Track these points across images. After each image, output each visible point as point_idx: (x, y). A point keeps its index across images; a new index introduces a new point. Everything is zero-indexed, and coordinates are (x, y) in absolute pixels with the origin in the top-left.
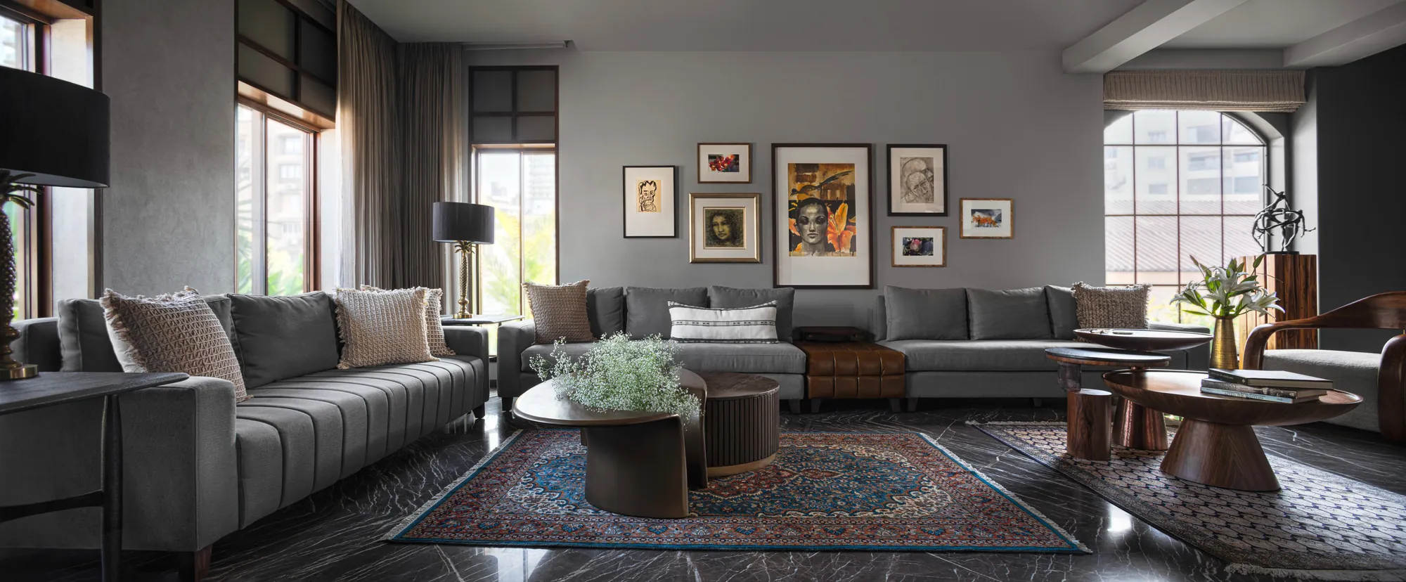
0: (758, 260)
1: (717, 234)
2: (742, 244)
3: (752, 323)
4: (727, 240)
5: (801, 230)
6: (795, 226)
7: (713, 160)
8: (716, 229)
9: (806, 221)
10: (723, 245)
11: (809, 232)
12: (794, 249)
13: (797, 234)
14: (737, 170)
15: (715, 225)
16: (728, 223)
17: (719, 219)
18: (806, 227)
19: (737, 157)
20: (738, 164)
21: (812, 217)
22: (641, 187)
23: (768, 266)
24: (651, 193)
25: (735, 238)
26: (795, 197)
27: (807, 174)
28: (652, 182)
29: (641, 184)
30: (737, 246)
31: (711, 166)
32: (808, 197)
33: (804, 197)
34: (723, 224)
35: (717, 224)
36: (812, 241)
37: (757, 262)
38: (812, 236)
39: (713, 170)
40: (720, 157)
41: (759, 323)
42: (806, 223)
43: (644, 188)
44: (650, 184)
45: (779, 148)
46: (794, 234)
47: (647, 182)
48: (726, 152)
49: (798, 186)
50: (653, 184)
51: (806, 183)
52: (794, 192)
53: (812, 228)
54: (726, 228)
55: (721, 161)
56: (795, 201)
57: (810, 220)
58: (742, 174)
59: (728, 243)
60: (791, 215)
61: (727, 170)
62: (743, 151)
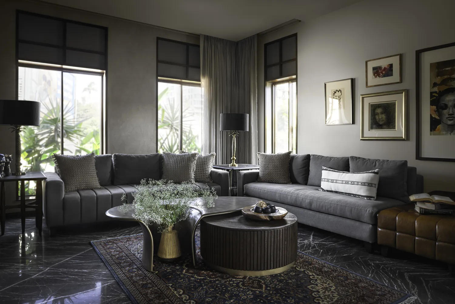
0: (406, 139)
1: (378, 120)
2: (395, 126)
3: (356, 183)
4: (384, 124)
5: (440, 115)
6: (435, 111)
7: (375, 71)
8: (377, 117)
9: (446, 107)
10: (382, 128)
11: (447, 116)
12: (434, 130)
13: (437, 117)
14: (392, 75)
15: (377, 114)
16: (384, 113)
17: (379, 111)
18: (445, 112)
19: (391, 66)
20: (392, 70)
21: (450, 104)
22: (334, 94)
23: (412, 144)
24: (339, 97)
25: (390, 123)
26: (436, 89)
27: (447, 69)
28: (339, 90)
29: (334, 92)
30: (391, 129)
31: (374, 75)
32: (447, 87)
33: (444, 88)
34: (382, 113)
35: (378, 114)
36: (450, 123)
37: (404, 140)
38: (451, 119)
39: (376, 77)
40: (380, 68)
41: (360, 183)
42: (446, 109)
43: (336, 94)
44: (339, 91)
45: (422, 53)
46: (435, 118)
47: (337, 90)
48: (384, 63)
49: (438, 80)
50: (340, 92)
51: (446, 77)
52: (435, 85)
53: (451, 112)
54: (384, 116)
55: (381, 70)
56: (436, 92)
57: (449, 106)
58: (395, 77)
59: (385, 127)
60: (432, 103)
61: (384, 76)
62: (395, 61)
